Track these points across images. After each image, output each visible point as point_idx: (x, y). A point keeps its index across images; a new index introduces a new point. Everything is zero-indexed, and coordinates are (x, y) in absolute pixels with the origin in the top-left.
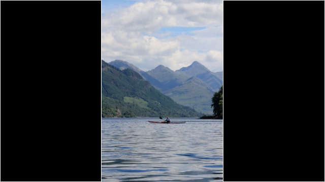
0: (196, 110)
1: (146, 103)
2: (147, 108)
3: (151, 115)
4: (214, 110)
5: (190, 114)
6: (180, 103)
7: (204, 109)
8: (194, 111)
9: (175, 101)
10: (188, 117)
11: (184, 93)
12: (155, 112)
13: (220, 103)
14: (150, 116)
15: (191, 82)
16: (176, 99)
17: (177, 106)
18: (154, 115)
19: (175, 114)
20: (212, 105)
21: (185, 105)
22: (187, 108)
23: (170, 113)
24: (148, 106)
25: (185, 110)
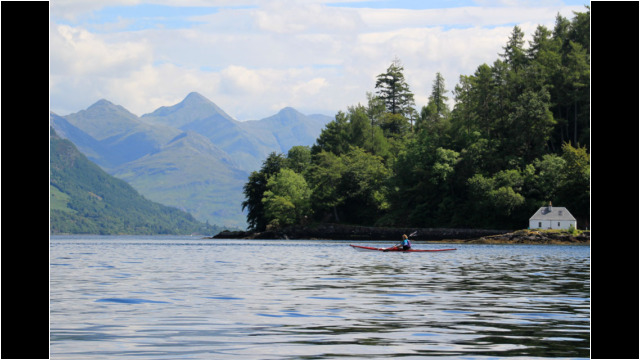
0: (196, 216)
1: (65, 196)
2: (68, 210)
3: (77, 227)
4: (251, 217)
5: (179, 225)
6: (153, 197)
7: (215, 214)
8: (190, 218)
9: (140, 192)
10: (176, 234)
11: (162, 172)
12: (88, 221)
13: (264, 200)
14: (75, 232)
15: (181, 145)
16: (144, 187)
17: (146, 206)
18: (85, 229)
19: (141, 225)
20: (245, 204)
21: (167, 204)
22: (171, 210)
23: (127, 223)
24: (70, 205)
25: (167, 217)
